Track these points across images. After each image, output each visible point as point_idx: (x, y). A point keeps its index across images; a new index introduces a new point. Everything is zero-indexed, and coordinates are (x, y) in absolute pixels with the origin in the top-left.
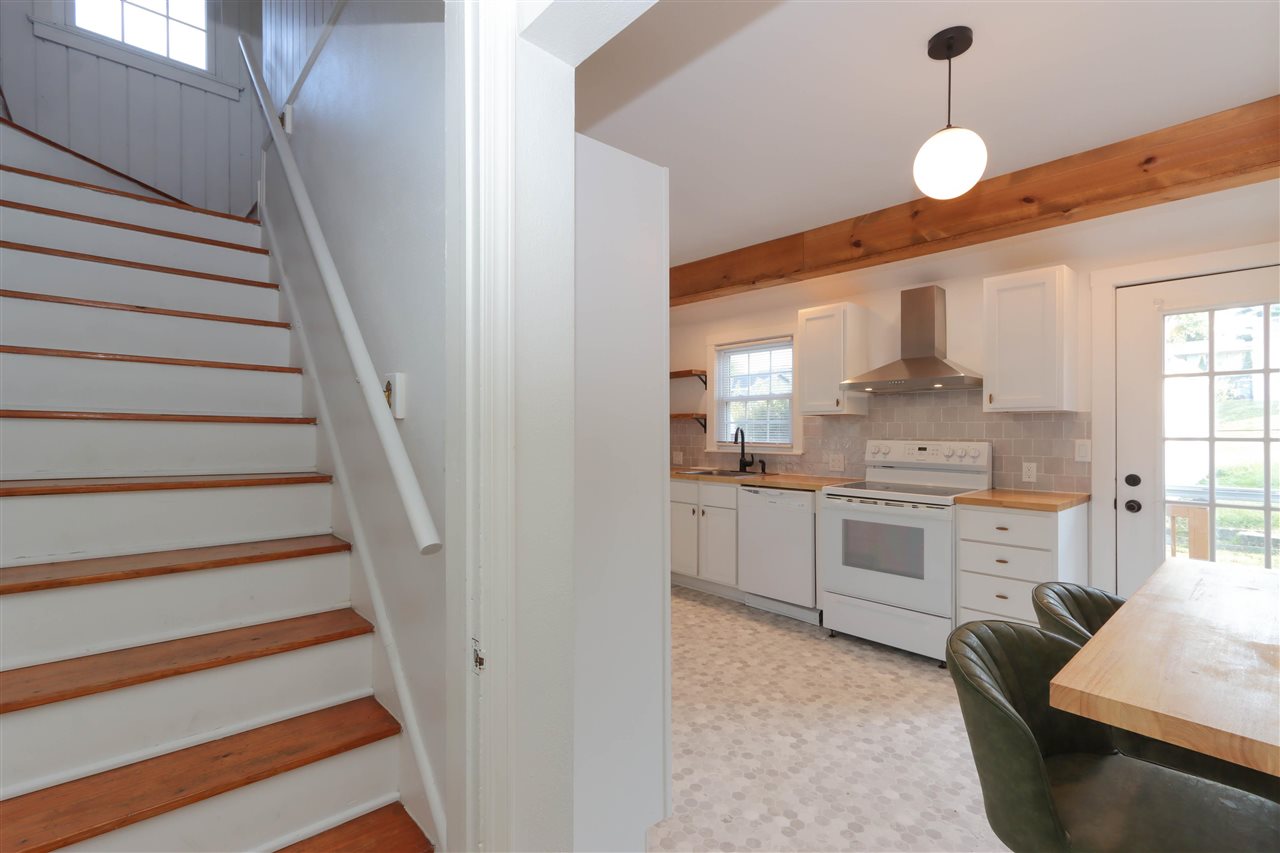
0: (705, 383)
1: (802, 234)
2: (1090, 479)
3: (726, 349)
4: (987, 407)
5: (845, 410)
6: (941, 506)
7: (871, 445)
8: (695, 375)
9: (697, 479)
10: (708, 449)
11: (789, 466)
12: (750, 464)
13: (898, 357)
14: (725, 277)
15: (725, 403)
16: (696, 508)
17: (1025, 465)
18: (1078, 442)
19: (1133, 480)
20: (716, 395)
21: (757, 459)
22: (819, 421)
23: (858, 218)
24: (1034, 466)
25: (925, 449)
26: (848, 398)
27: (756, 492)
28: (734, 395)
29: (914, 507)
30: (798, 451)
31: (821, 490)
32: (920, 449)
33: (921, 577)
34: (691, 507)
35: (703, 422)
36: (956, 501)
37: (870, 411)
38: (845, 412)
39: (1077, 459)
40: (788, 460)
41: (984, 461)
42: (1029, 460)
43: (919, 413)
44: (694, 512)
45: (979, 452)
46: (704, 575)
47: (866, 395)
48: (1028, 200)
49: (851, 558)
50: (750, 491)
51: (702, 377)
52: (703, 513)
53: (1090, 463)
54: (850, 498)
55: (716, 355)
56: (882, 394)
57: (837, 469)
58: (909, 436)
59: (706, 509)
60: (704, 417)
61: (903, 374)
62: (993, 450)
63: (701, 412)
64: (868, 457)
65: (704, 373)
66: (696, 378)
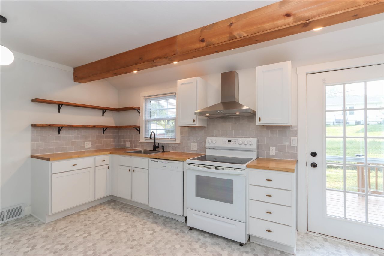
0: (140, 113)
1: (176, 36)
2: (297, 154)
3: (148, 98)
4: (258, 123)
5: (197, 124)
6: (241, 169)
7: (209, 139)
8: (135, 109)
9: (131, 155)
10: (141, 141)
11: (174, 148)
12: (158, 147)
13: (220, 101)
14: (140, 59)
15: (148, 122)
16: (130, 168)
17: (271, 148)
18: (292, 138)
19: (314, 154)
20: (144, 118)
21: (161, 145)
22: (187, 129)
23: (203, 27)
24: (274, 148)
25: (230, 141)
26: (199, 119)
27: (157, 162)
28: (152, 118)
29: (228, 170)
30: (178, 142)
31: (186, 161)
32: (229, 141)
33: (231, 202)
34: (128, 168)
35: (139, 129)
36: (247, 167)
37: (208, 125)
38: (197, 125)
39: (292, 145)
40: (174, 145)
41: (255, 147)
42: (273, 146)
43: (228, 126)
44: (129, 170)
45: (253, 142)
46: (134, 199)
47: (206, 118)
48: (288, 15)
49: (200, 193)
50: (154, 161)
51: (138, 110)
52: (134, 171)
53: (297, 147)
54: (199, 165)
55: (144, 101)
56: (213, 118)
57: (194, 149)
58: (224, 135)
59: (135, 169)
60: (139, 127)
61: (221, 109)
62: (258, 142)
63: (138, 125)
64: (207, 145)
65: (139, 108)
66: (136, 111)
